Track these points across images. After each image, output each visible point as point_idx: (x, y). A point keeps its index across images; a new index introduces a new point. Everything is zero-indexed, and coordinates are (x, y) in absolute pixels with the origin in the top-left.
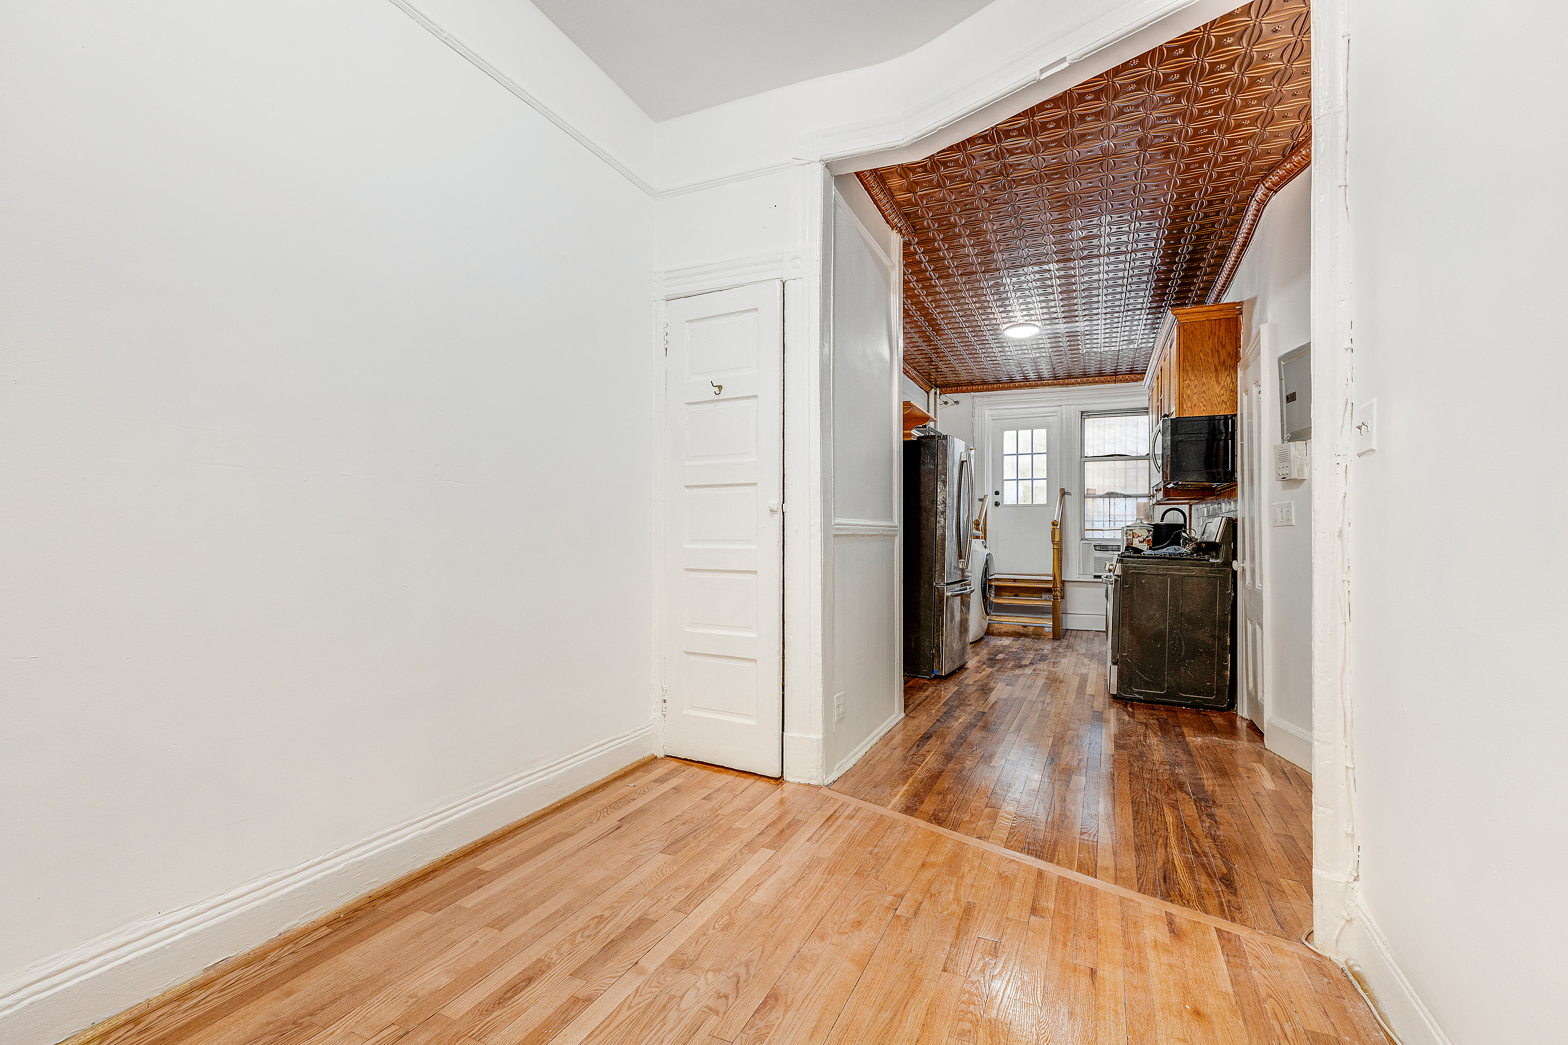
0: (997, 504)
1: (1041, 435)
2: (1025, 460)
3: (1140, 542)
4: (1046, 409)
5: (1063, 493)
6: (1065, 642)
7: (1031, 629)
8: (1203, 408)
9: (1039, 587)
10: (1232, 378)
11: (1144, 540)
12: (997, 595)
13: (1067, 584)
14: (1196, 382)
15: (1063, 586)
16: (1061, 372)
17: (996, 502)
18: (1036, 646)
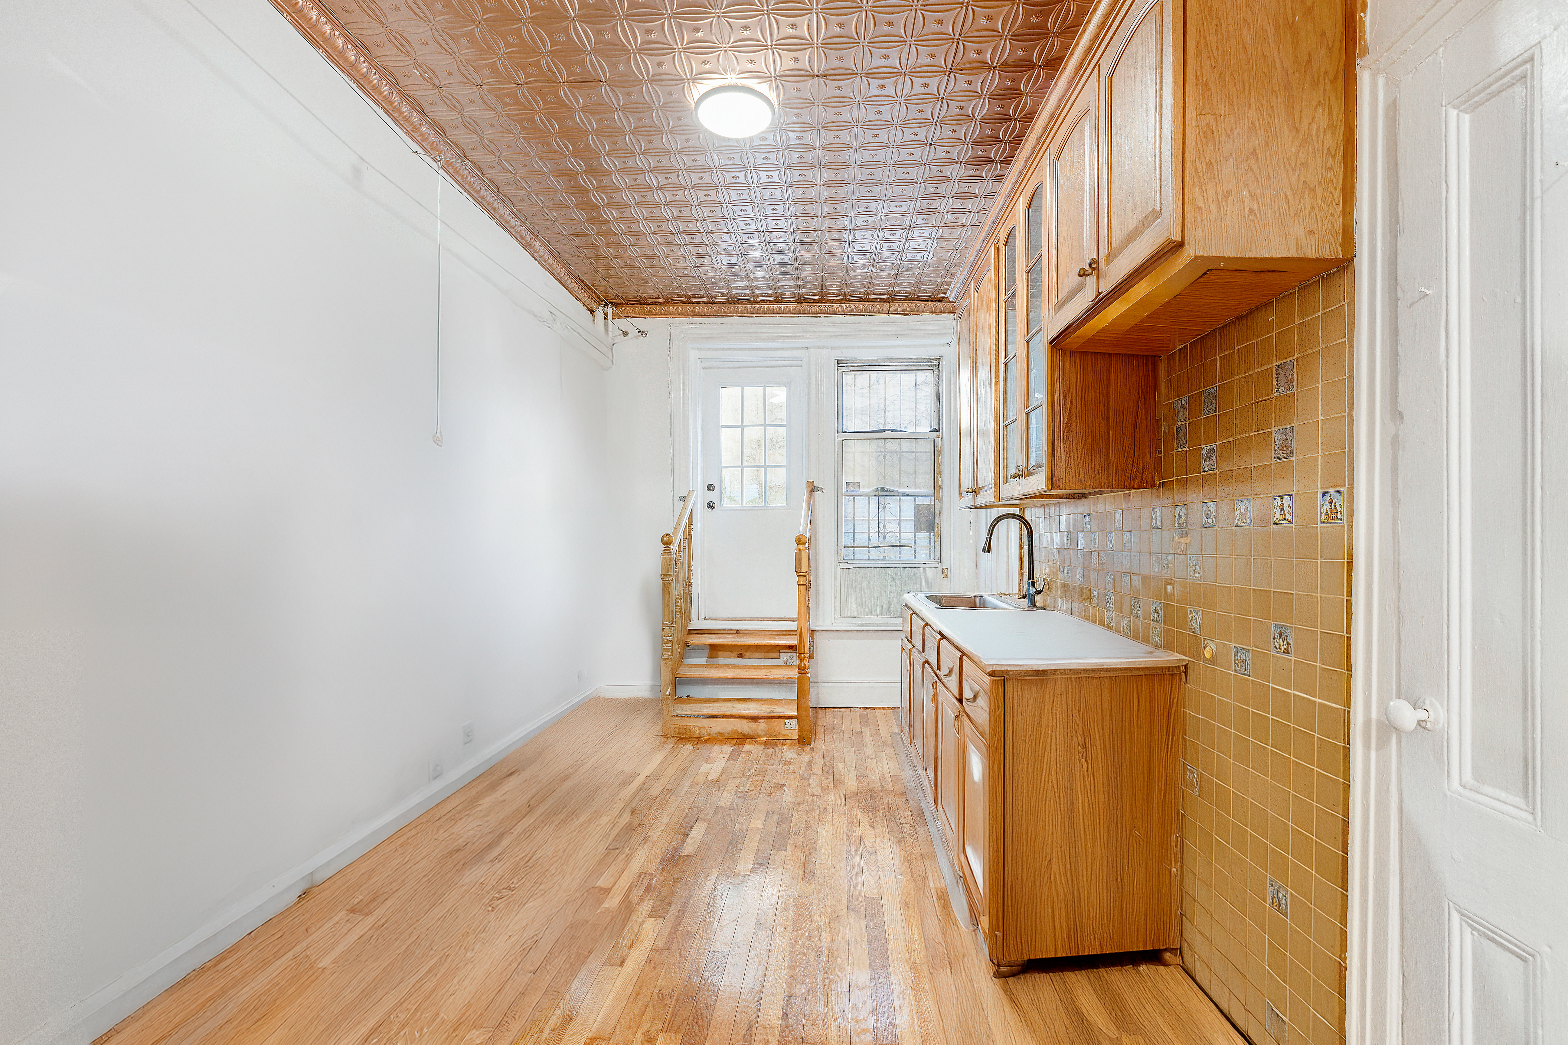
0: (710, 506)
1: (779, 395)
2: (753, 435)
4: (785, 353)
5: (811, 488)
8: (1248, 203)
9: (776, 643)
10: (1330, 113)
13: (817, 635)
15: (814, 639)
17: (709, 503)
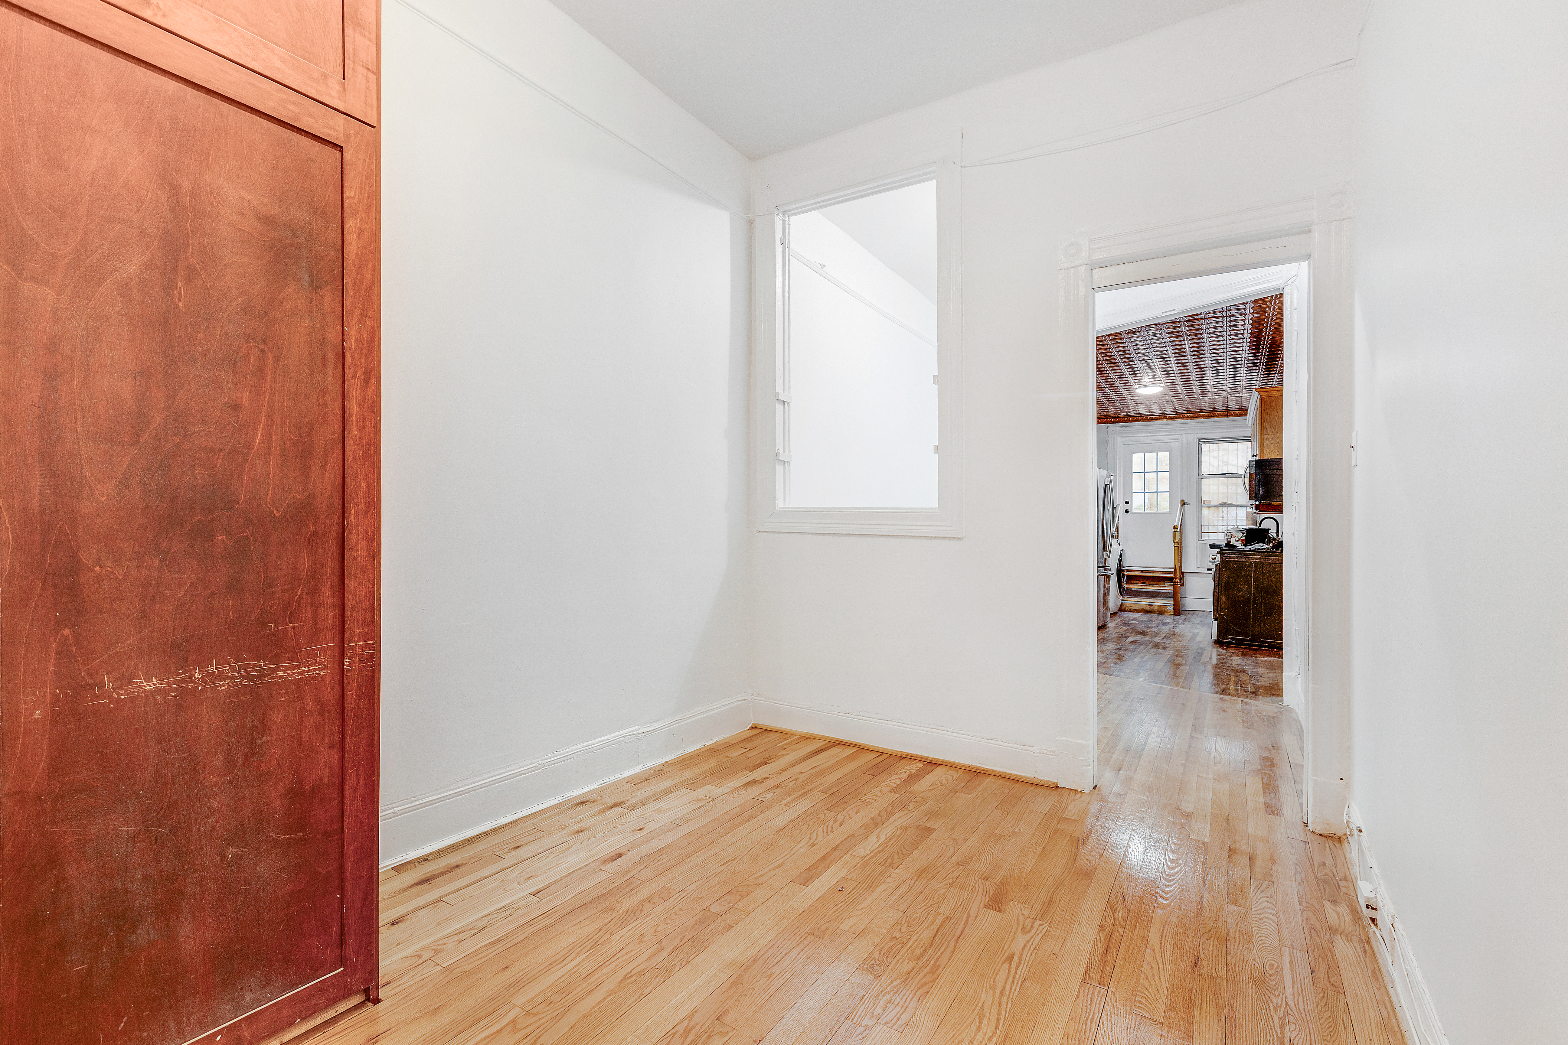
0: (1127, 512)
1: (1164, 456)
2: (1150, 476)
3: (1236, 541)
4: (1169, 437)
5: (1183, 503)
6: (1183, 617)
7: (1156, 607)
9: (1162, 577)
11: (1239, 539)
12: (1128, 583)
13: (1186, 575)
14: (1272, 436)
15: (1183, 576)
16: (1181, 410)
17: (1126, 510)
18: (1160, 618)
